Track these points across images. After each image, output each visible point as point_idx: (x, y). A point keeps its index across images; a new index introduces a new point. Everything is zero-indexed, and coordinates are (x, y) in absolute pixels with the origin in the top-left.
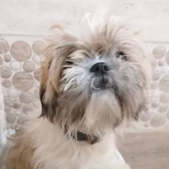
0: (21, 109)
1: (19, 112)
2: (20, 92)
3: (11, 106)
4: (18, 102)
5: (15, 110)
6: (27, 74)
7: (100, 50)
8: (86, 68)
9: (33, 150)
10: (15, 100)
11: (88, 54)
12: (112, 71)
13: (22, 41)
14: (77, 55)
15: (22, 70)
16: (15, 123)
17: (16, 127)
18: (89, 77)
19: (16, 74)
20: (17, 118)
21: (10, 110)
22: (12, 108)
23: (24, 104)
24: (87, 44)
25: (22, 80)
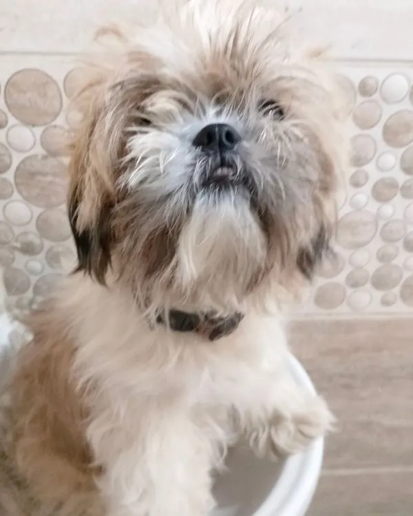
0: (42, 256)
1: (37, 263)
2: (38, 211)
3: (15, 248)
4: (34, 238)
5: (25, 258)
6: (52, 161)
7: (219, 93)
8: (182, 137)
9: (74, 351)
10: (25, 233)
11: (190, 103)
12: (245, 144)
13: (37, 70)
14: (161, 103)
15: (39, 151)
16: (29, 294)
17: (31, 302)
18: (188, 158)
19: (23, 162)
20: (34, 279)
21: (13, 259)
22: (18, 255)
23: (48, 244)
24: (187, 76)
25: (39, 178)
